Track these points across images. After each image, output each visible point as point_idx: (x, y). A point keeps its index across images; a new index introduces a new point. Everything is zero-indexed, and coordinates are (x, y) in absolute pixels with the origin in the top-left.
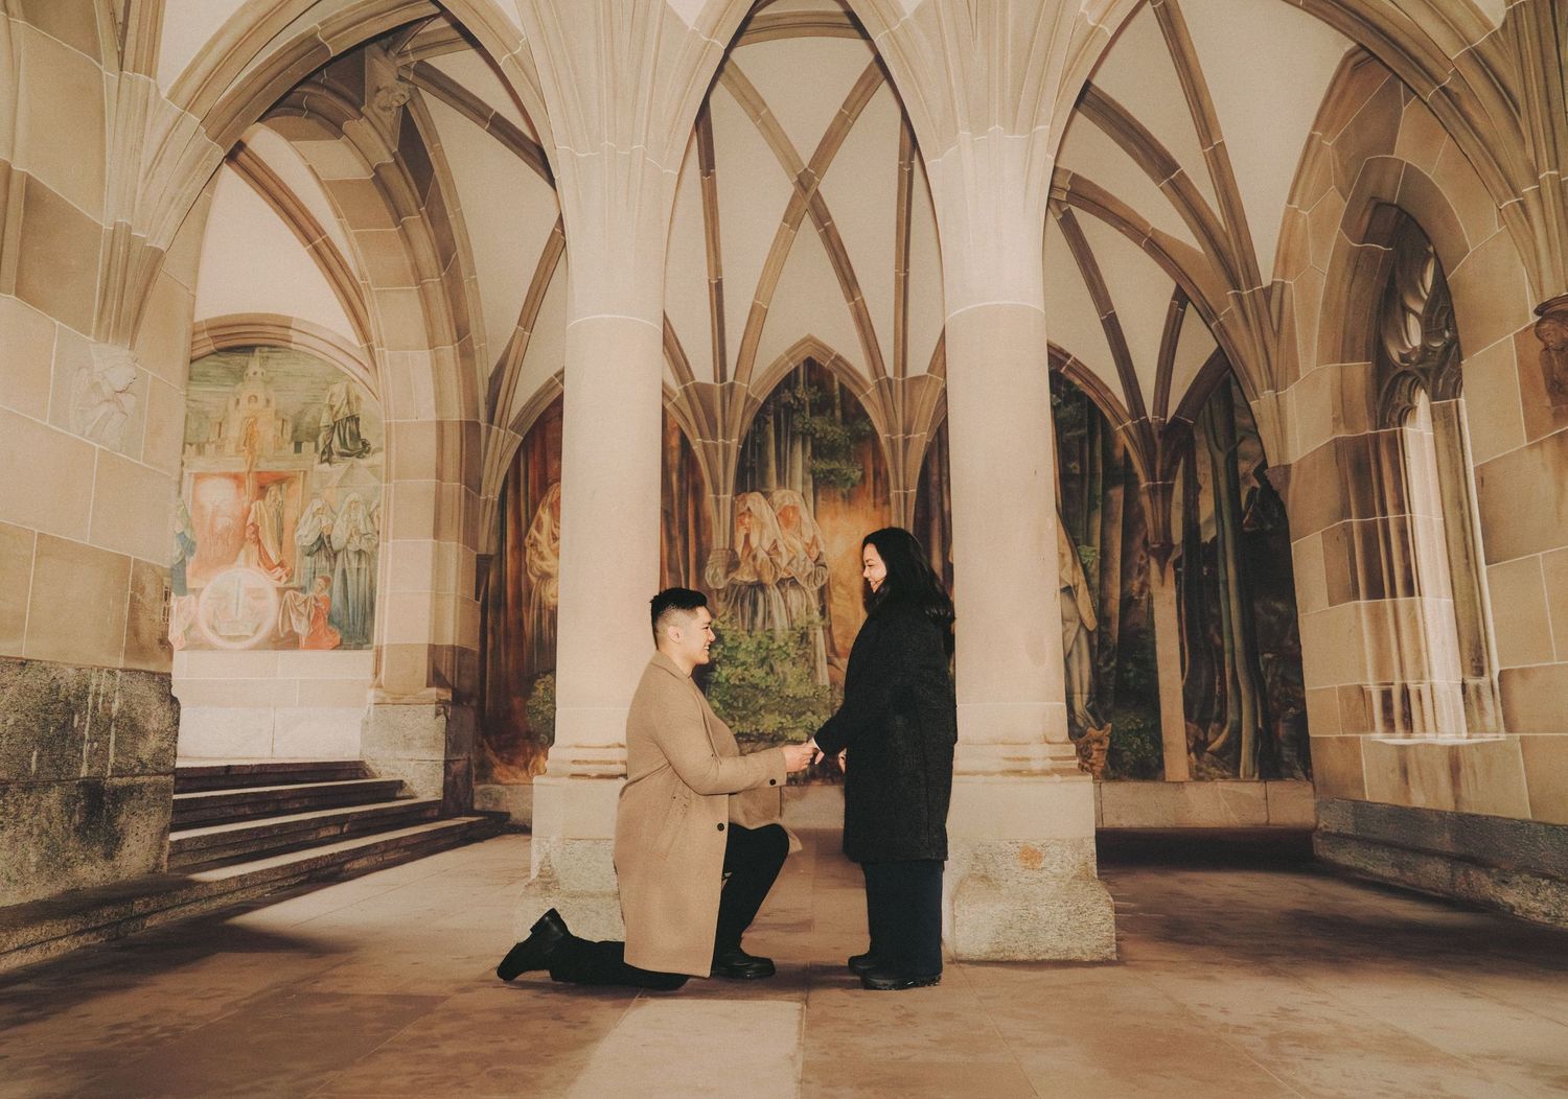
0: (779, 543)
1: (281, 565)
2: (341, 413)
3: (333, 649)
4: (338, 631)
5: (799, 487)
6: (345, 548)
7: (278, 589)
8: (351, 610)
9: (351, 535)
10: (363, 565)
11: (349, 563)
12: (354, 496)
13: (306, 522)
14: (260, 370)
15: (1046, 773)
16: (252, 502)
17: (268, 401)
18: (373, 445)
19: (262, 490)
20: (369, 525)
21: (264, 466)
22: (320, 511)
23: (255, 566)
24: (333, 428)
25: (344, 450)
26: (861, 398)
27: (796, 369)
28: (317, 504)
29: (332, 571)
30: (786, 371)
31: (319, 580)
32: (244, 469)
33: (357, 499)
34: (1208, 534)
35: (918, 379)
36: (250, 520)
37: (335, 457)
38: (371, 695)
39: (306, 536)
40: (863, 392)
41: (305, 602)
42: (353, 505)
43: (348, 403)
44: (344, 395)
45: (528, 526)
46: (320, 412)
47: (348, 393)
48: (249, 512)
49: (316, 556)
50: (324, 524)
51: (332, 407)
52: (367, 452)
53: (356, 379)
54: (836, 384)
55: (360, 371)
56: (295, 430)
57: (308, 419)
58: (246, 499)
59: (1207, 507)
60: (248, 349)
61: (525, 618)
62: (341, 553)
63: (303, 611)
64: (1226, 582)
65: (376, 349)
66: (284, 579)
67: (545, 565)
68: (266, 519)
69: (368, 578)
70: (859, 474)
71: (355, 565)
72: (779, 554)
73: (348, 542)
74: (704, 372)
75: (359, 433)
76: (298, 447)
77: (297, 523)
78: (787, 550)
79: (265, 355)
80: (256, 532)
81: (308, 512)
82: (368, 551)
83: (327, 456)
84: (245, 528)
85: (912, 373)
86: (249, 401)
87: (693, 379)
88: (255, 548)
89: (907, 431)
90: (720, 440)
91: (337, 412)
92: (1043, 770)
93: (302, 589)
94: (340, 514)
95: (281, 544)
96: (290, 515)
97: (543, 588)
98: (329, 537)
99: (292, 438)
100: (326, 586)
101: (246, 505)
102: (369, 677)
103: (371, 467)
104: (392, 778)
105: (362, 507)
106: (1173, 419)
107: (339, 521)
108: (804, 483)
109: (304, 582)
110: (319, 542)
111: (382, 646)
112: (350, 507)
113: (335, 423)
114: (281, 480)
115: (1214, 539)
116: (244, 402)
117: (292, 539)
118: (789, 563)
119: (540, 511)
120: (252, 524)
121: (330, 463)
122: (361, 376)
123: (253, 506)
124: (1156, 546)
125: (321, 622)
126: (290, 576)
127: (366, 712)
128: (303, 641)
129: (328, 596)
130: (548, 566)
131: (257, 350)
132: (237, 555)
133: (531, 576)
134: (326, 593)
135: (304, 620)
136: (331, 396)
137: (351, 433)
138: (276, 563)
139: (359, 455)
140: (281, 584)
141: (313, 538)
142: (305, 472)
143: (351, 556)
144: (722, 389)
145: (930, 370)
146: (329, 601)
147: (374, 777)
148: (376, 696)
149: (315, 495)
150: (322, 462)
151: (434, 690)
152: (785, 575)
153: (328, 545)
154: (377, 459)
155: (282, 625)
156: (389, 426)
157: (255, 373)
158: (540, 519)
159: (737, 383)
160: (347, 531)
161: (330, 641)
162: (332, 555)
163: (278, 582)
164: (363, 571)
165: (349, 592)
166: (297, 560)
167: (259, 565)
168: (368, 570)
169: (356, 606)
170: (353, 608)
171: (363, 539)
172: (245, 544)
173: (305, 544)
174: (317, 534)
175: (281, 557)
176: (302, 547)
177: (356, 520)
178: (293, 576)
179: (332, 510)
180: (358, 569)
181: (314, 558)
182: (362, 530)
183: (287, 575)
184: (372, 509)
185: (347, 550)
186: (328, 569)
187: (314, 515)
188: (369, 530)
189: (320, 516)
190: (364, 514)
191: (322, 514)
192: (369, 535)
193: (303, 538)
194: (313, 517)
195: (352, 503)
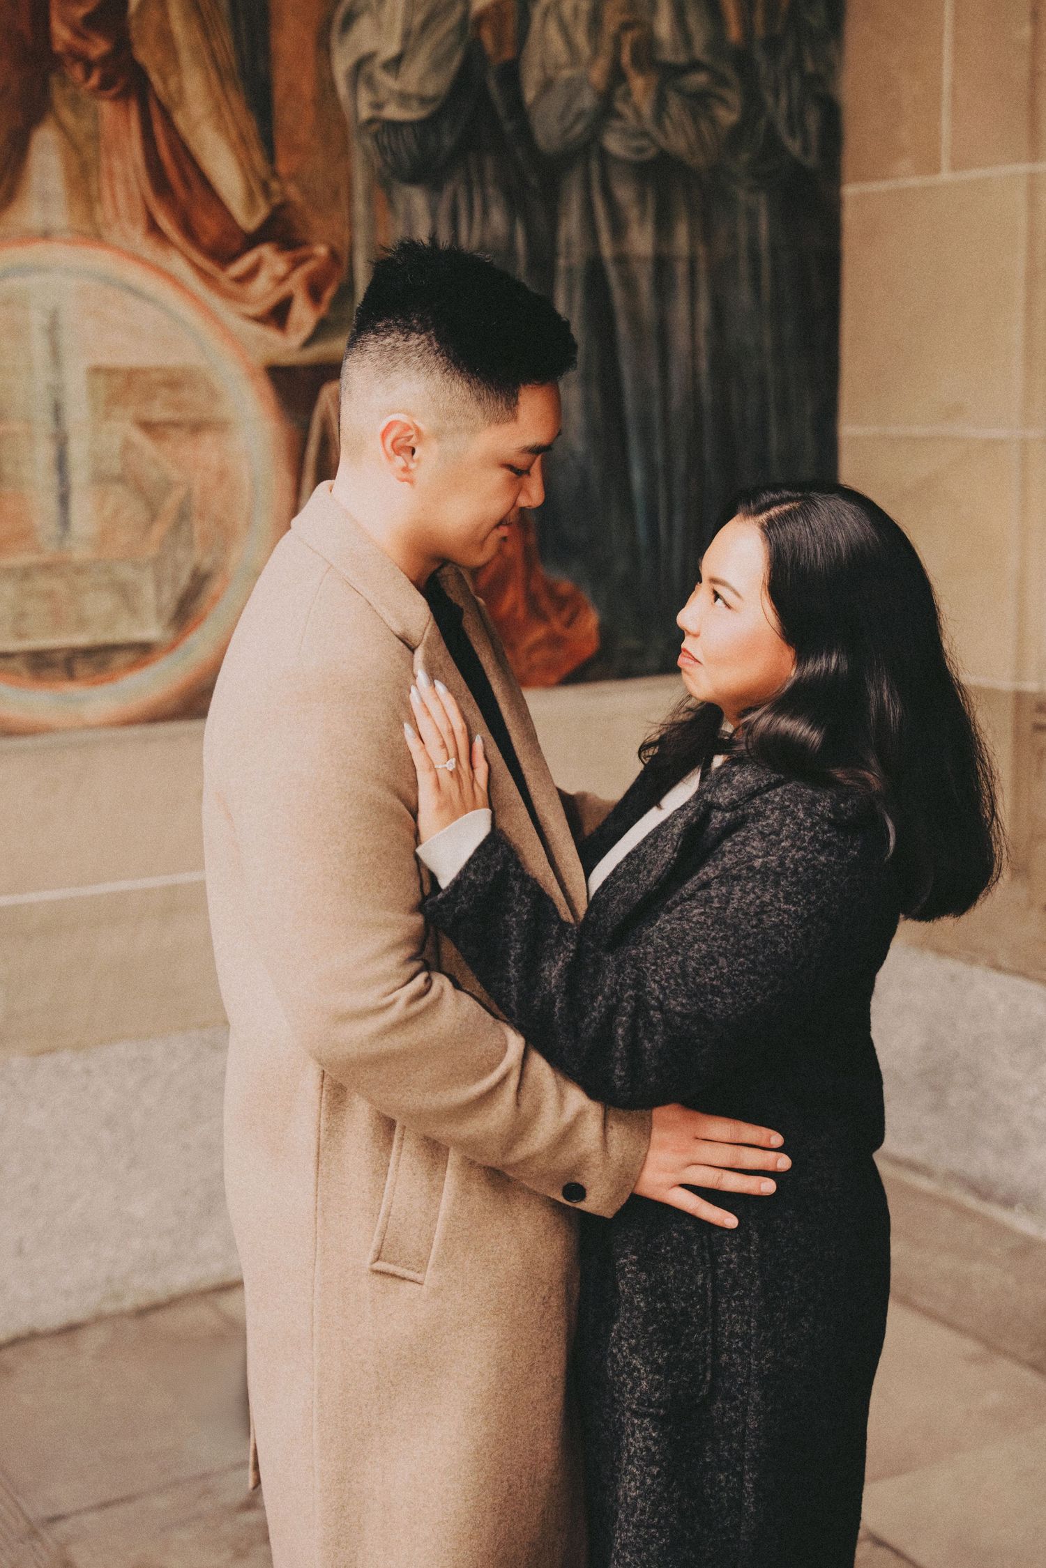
1: (278, 228)
3: (565, 681)
4: (586, 596)
6: (588, 146)
7: (273, 370)
8: (637, 477)
9: (617, 76)
11: (619, 229)
23: (137, 236)
29: (541, 268)
39: (395, 64)
49: (454, 187)
62: (578, 170)
66: (304, 316)
69: (704, 308)
71: (641, 241)
73: (606, 111)
82: (697, 161)
98: (510, 73)
110: (467, 106)
126: (334, 294)
138: (248, 221)
140: (289, 345)
143: (625, 193)
153: (508, 127)
160: (596, 52)
161: (555, 641)
162: (533, 181)
163: (270, 335)
164: (681, 269)
165: (628, 385)
166: (360, 207)
167: (153, 228)
168: (702, 266)
169: (659, 456)
170: (650, 469)
171: (675, 104)
172: (58, 95)
173: (393, 112)
174: (448, 56)
175: (275, 186)
176: (375, 127)
178: (346, 292)
180: (661, 264)
181: (448, 189)
182: (669, 50)
183: (315, 293)
185: (603, 152)
186: (522, 259)
188: (698, 51)
192: (698, 80)
193: (381, 77)
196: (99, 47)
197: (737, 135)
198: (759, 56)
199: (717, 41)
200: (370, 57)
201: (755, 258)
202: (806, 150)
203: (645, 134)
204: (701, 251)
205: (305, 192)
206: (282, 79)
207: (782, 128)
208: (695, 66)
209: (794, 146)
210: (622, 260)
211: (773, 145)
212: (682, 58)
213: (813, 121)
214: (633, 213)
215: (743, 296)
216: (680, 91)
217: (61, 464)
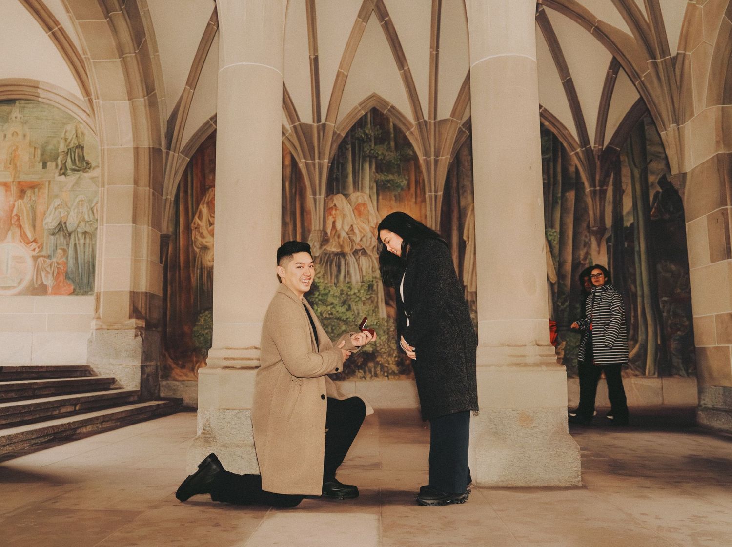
0: (355, 227)
1: (35, 241)
2: (72, 142)
3: (69, 295)
4: (72, 283)
5: (367, 191)
7: (33, 256)
8: (80, 270)
9: (80, 222)
10: (88, 240)
11: (79, 240)
12: (81, 197)
13: (50, 215)
14: (19, 116)
15: (538, 365)
16: (15, 201)
17: (25, 136)
18: (93, 164)
19: (22, 193)
20: (91, 216)
21: (23, 178)
22: (60, 207)
23: (18, 241)
24: (67, 153)
25: (74, 167)
26: (407, 134)
27: (366, 115)
28: (57, 202)
29: (68, 245)
30: (359, 116)
31: (59, 251)
32: (10, 180)
33: (83, 199)
34: (628, 222)
35: (444, 121)
36: (15, 212)
37: (69, 171)
38: (93, 324)
39: (51, 222)
40: (409, 129)
41: (51, 265)
42: (81, 202)
43: (77, 136)
44: (74, 132)
45: (193, 216)
46: (58, 142)
47: (76, 131)
48: (14, 207)
49: (57, 236)
50: (62, 215)
51: (66, 139)
52: (89, 168)
53: (82, 121)
54: (391, 124)
55: (84, 116)
56: (42, 155)
57: (50, 147)
58: (11, 199)
59: (627, 204)
60: (11, 102)
61: (192, 276)
62: (74, 233)
63: (49, 271)
64: (639, 252)
65: (94, 101)
66: (37, 250)
67: (204, 241)
68: (25, 212)
69: (91, 250)
70: (405, 182)
71: (82, 241)
72: (354, 233)
73: (78, 226)
74: (306, 116)
75: (84, 156)
76: (45, 166)
77: (45, 214)
78: (360, 231)
79: (23, 105)
80: (18, 219)
81: (51, 207)
82: (91, 232)
83: (63, 172)
84: (11, 218)
85: (440, 117)
86: (13, 135)
87: (299, 120)
88: (18, 231)
89: (437, 154)
90: (317, 161)
91: (70, 143)
92: (534, 363)
93: (49, 257)
94: (72, 209)
95: (34, 227)
96: (40, 209)
97: (203, 255)
98: (65, 223)
99: (41, 160)
100: (64, 255)
101: (11, 203)
102: (92, 312)
103: (92, 178)
104: (108, 376)
105: (86, 204)
106: (608, 147)
107: (72, 213)
108: (371, 188)
109: (49, 252)
110: (59, 227)
111: (100, 293)
112: (79, 204)
113: (68, 150)
114: (33, 186)
115: (632, 225)
116: (9, 136)
117: (42, 224)
118: (361, 240)
119: (201, 206)
120: (16, 215)
121: (65, 175)
122: (85, 119)
123: (16, 203)
124: (595, 229)
125: (61, 278)
126: (41, 248)
127: (91, 334)
128: (50, 290)
129: (65, 260)
130: (206, 242)
131: (17, 102)
132: (7, 234)
133: (195, 248)
134: (64, 259)
135: (50, 276)
136: (66, 132)
137: (79, 156)
138: (31, 240)
139: (84, 170)
140: (35, 253)
141: (55, 224)
142: (49, 182)
144: (318, 127)
145: (453, 114)
146: (66, 264)
147: (96, 375)
148: (96, 324)
149: (56, 196)
150: (60, 175)
151: (134, 320)
152: (359, 248)
153: (65, 229)
154: (95, 173)
155: (36, 281)
156: (102, 151)
157: (16, 118)
158: (201, 212)
159: (327, 123)
160: (77, 220)
161: (67, 290)
162: (68, 235)
163: (33, 252)
164: (87, 245)
165: (79, 258)
166: (45, 238)
167: (21, 241)
168: (91, 244)
171: (87, 225)
172: (11, 228)
173: (50, 228)
174: (58, 221)
175: (35, 236)
176: (48, 229)
177: (83, 212)
178: (42, 248)
179: (67, 206)
180: (84, 244)
181: (56, 236)
182: (87, 219)
183: (39, 248)
184: (93, 205)
185: (77, 231)
186: (65, 244)
187: (56, 209)
188: (91, 219)
189: (60, 210)
190: (87, 208)
191: (61, 208)
192: (91, 222)
193: (49, 224)
194: (55, 210)
195: (80, 201)
196: (17, 223)
200: (48, 222)
208: (91, 221)
210: (79, 243)
217: (7, 266)
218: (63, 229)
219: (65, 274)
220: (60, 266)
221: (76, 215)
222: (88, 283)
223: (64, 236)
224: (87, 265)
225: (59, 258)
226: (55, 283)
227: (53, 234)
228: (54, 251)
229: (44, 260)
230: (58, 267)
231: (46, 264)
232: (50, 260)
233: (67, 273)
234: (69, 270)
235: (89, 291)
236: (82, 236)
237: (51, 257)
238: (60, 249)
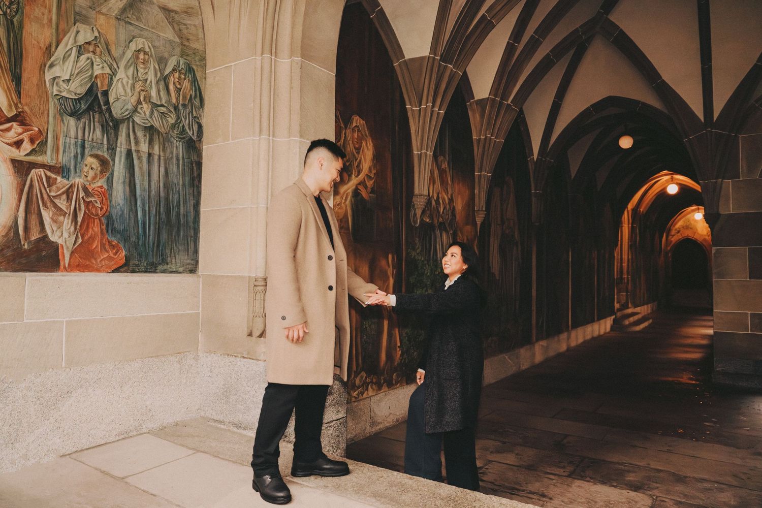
1: (20, 118)
3: (113, 271)
4: (121, 245)
6: (129, 119)
7: (14, 162)
8: (140, 213)
9: (139, 102)
11: (137, 143)
13: (65, 58)
20: (163, 94)
22: (91, 48)
28: (85, 34)
29: (112, 149)
31: (90, 160)
33: (147, 50)
41: (68, 193)
42: (141, 56)
49: (84, 120)
50: (97, 71)
62: (126, 124)
63: (64, 208)
66: (27, 147)
69: (162, 170)
71: (144, 147)
73: (135, 110)
77: (48, 51)
81: (68, 42)
82: (162, 130)
93: (62, 171)
94: (122, 64)
98: (106, 93)
100: (102, 172)
105: (153, 65)
107: (121, 74)
109: (63, 159)
110: (90, 99)
112: (138, 58)
117: (42, 81)
125: (96, 229)
126: (40, 143)
128: (66, 257)
129: (105, 187)
134: (101, 182)
135: (67, 222)
140: (20, 154)
141: (77, 88)
146: (106, 195)
149: (82, 18)
152: (442, 220)
153: (103, 107)
155: (27, 229)
160: (133, 94)
161: (110, 258)
162: (111, 124)
163: (14, 150)
164: (156, 158)
166: (51, 119)
169: (147, 209)
170: (144, 211)
171: (156, 113)
173: (65, 94)
174: (86, 83)
175: (19, 105)
176: (59, 97)
177: (146, 80)
178: (44, 143)
179: (109, 52)
180: (150, 155)
181: (82, 120)
182: (155, 99)
183: (32, 141)
184: (166, 73)
185: (133, 121)
186: (106, 146)
187: (81, 50)
188: (163, 102)
189: (90, 55)
190: (156, 75)
191: (94, 52)
192: (163, 109)
193: (61, 83)
194: (80, 54)
195: (139, 51)
197: (174, 126)
198: (180, 107)
199: (169, 101)
200: (59, 77)
201: (178, 160)
202: (193, 134)
203: (147, 120)
204: (162, 154)
205: (31, 110)
206: (25, 76)
207: (187, 128)
208: (162, 106)
209: (190, 133)
210: (138, 151)
211: (184, 130)
212: (159, 103)
213: (195, 127)
214: (142, 139)
215: (174, 168)
216: (157, 111)
218: (100, 106)
219: (104, 220)
220: (92, 199)
221: (130, 82)
222: (158, 246)
223: (102, 126)
224: (153, 203)
225: (89, 178)
226: (80, 241)
227: (75, 114)
228: (76, 157)
229: (48, 178)
230: (88, 200)
231: (54, 188)
232: (65, 181)
233: (109, 218)
234: (115, 212)
235: (160, 264)
236: (145, 136)
237: (69, 170)
238: (92, 156)
